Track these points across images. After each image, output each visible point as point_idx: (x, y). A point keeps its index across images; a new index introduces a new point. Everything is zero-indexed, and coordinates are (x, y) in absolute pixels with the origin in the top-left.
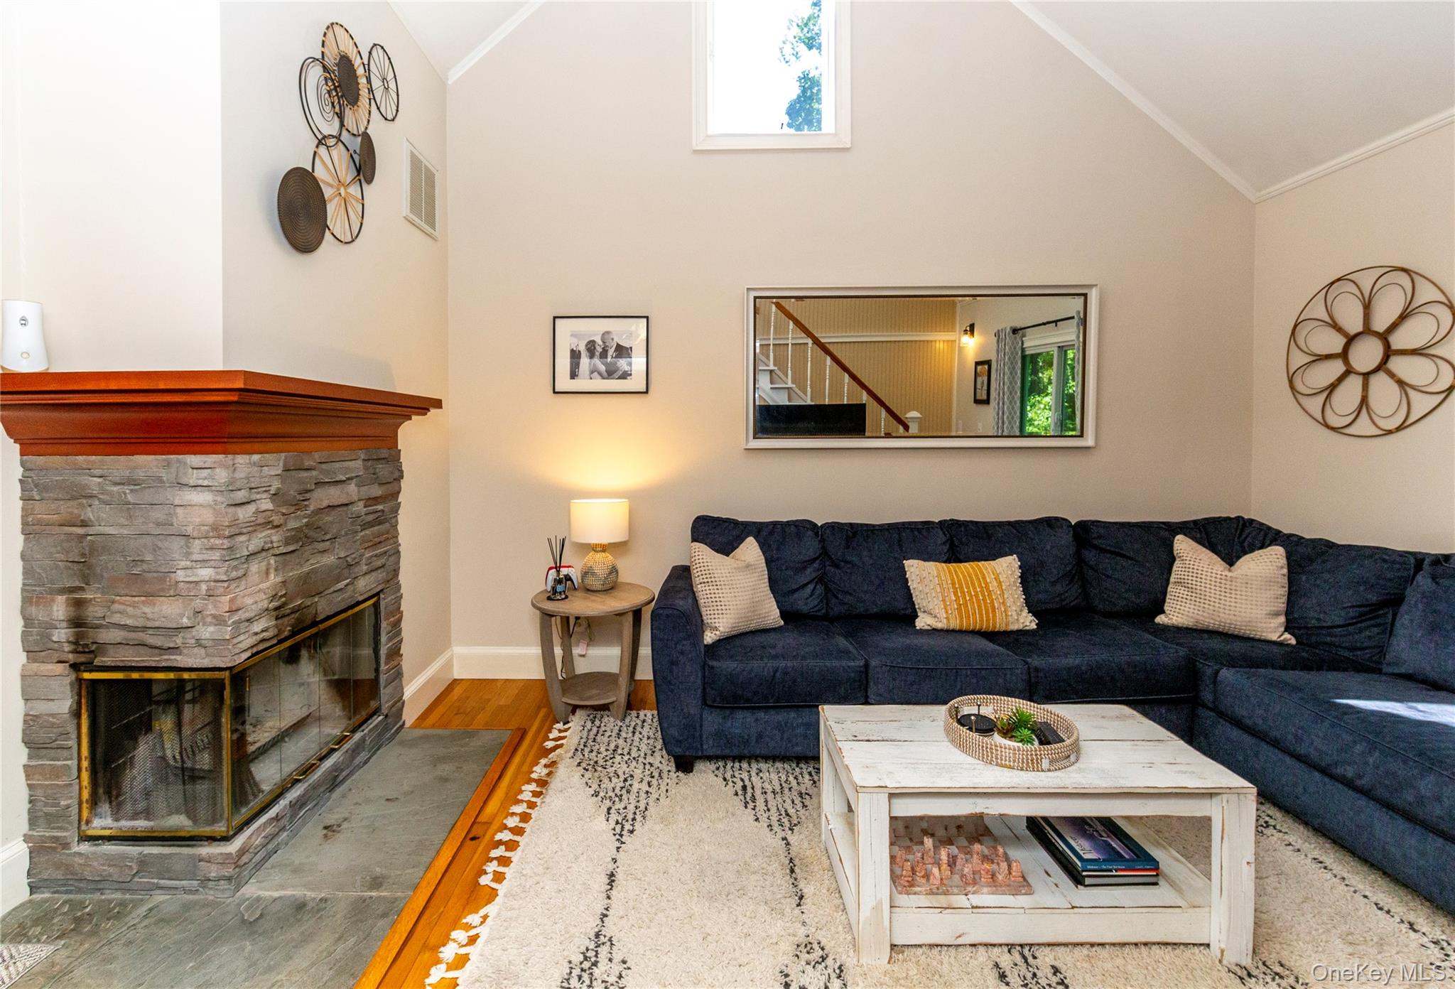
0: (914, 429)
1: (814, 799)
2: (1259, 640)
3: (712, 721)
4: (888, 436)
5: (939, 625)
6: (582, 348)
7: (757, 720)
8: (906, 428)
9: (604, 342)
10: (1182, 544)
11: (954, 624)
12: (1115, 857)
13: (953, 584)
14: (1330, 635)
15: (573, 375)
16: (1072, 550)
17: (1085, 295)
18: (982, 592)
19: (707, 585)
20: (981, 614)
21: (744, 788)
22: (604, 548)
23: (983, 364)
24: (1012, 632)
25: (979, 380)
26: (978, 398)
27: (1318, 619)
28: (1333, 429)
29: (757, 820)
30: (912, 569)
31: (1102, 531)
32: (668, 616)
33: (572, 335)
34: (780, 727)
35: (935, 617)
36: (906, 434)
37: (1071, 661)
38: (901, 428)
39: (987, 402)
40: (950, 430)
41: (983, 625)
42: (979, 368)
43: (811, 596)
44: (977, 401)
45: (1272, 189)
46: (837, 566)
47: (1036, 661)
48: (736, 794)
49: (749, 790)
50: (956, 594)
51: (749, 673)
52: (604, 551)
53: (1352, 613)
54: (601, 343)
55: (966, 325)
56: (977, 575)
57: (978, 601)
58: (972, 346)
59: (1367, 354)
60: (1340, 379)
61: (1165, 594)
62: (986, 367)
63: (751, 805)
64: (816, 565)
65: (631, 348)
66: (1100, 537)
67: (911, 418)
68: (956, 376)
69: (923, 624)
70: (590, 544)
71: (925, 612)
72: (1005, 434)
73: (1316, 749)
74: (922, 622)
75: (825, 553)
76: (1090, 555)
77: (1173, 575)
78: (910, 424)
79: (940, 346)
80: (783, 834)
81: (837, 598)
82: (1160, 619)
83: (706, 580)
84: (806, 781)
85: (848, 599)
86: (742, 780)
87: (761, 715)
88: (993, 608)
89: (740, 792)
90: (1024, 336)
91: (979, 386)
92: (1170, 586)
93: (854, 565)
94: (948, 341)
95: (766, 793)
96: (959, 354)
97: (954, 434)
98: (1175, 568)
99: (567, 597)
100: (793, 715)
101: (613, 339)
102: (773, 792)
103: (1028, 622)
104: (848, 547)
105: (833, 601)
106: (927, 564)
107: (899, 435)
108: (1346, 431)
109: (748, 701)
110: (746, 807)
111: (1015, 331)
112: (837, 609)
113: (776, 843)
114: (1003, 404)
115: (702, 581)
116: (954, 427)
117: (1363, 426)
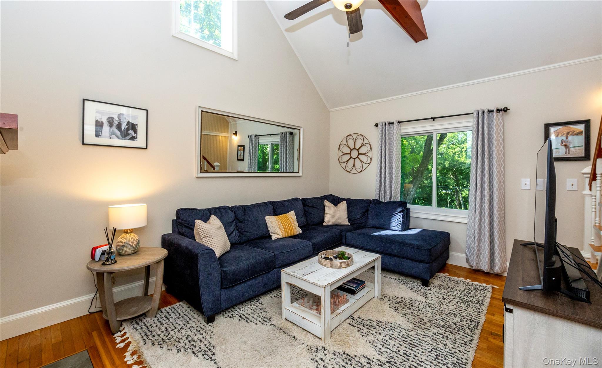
0: (217, 169)
1: (267, 308)
2: (345, 225)
3: (225, 294)
4: (207, 171)
5: (280, 237)
6: (104, 120)
7: (242, 287)
8: (214, 169)
9: (120, 119)
10: (326, 203)
11: (284, 236)
12: (358, 284)
13: (282, 222)
14: (357, 221)
15: (97, 135)
16: (303, 208)
17: (300, 130)
18: (289, 223)
19: (207, 238)
20: (290, 231)
21: (240, 316)
22: (131, 231)
23: (241, 147)
24: (297, 235)
25: (239, 152)
26: (239, 158)
27: (355, 218)
28: (348, 171)
29: (256, 324)
30: (268, 219)
31: (309, 201)
32: (207, 253)
33: (97, 112)
34: (249, 287)
35: (279, 234)
36: (214, 171)
37: (321, 239)
38: (212, 169)
39: (243, 160)
40: (226, 170)
41: (291, 235)
42: (239, 148)
43: (235, 236)
44: (238, 160)
45: (335, 109)
46: (241, 222)
47: (314, 241)
48: (240, 320)
49: (243, 316)
50: (283, 225)
51: (240, 268)
52: (131, 232)
53: (361, 215)
54: (117, 119)
55: (234, 132)
56: (286, 218)
57: (289, 226)
58: (236, 140)
59: (354, 154)
60: (349, 159)
61: (324, 217)
62: (243, 148)
63: (248, 321)
64: (234, 223)
65: (137, 125)
66: (308, 203)
67: (216, 165)
68: (228, 149)
69: (275, 238)
70: (122, 230)
71: (274, 233)
72: (253, 171)
73: (372, 246)
74: (274, 237)
75: (236, 218)
76: (307, 209)
77: (325, 211)
78: (216, 167)
79: (221, 138)
80: (270, 324)
81: (243, 235)
82: (324, 224)
83: (206, 236)
84: (258, 304)
85: (248, 234)
86: (237, 314)
87: (243, 285)
88: (293, 228)
89: (241, 319)
90: (259, 138)
91: (239, 154)
92: (325, 214)
93: (248, 221)
94: (224, 136)
95: (249, 314)
96: (230, 141)
97: (227, 171)
98: (326, 209)
99: (116, 262)
100: (254, 280)
101: (125, 118)
102: (251, 313)
103: (300, 231)
104: (245, 215)
105: (242, 236)
106: (272, 217)
107: (211, 171)
108: (350, 172)
109: (240, 280)
110: (248, 322)
111: (256, 136)
112: (244, 239)
113: (269, 327)
114: (252, 161)
115: (204, 236)
116: (227, 169)
117: (354, 171)
